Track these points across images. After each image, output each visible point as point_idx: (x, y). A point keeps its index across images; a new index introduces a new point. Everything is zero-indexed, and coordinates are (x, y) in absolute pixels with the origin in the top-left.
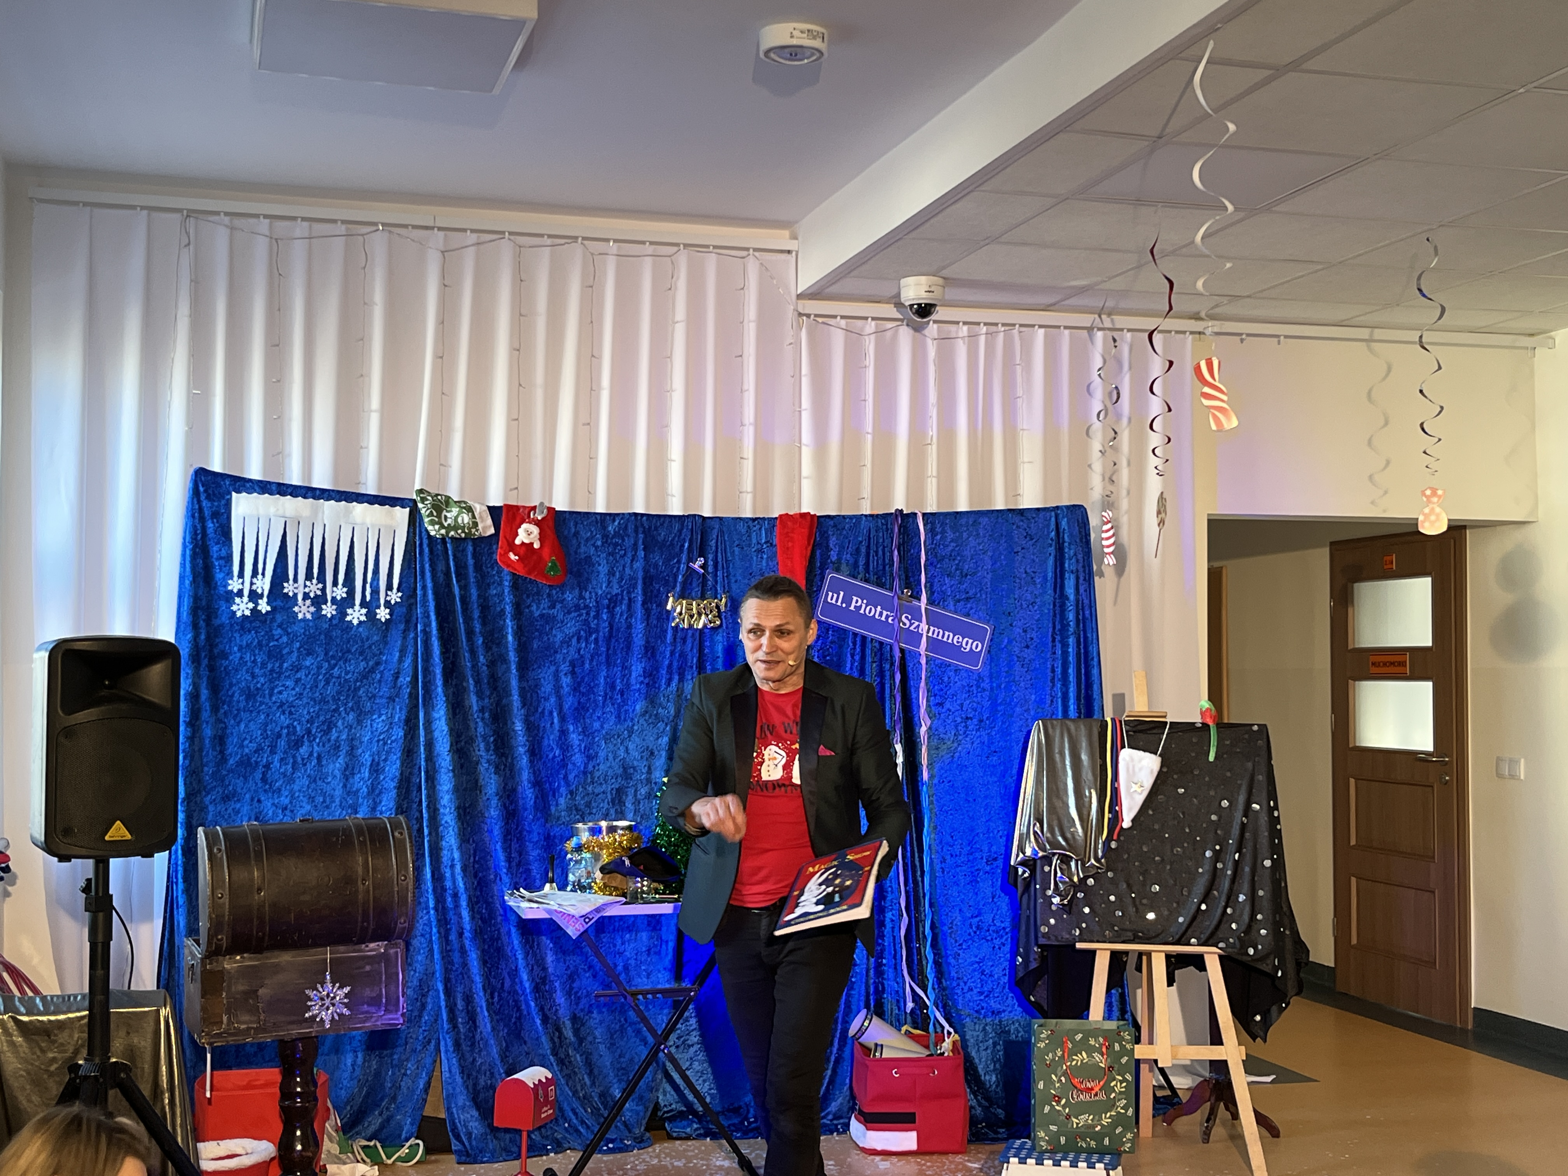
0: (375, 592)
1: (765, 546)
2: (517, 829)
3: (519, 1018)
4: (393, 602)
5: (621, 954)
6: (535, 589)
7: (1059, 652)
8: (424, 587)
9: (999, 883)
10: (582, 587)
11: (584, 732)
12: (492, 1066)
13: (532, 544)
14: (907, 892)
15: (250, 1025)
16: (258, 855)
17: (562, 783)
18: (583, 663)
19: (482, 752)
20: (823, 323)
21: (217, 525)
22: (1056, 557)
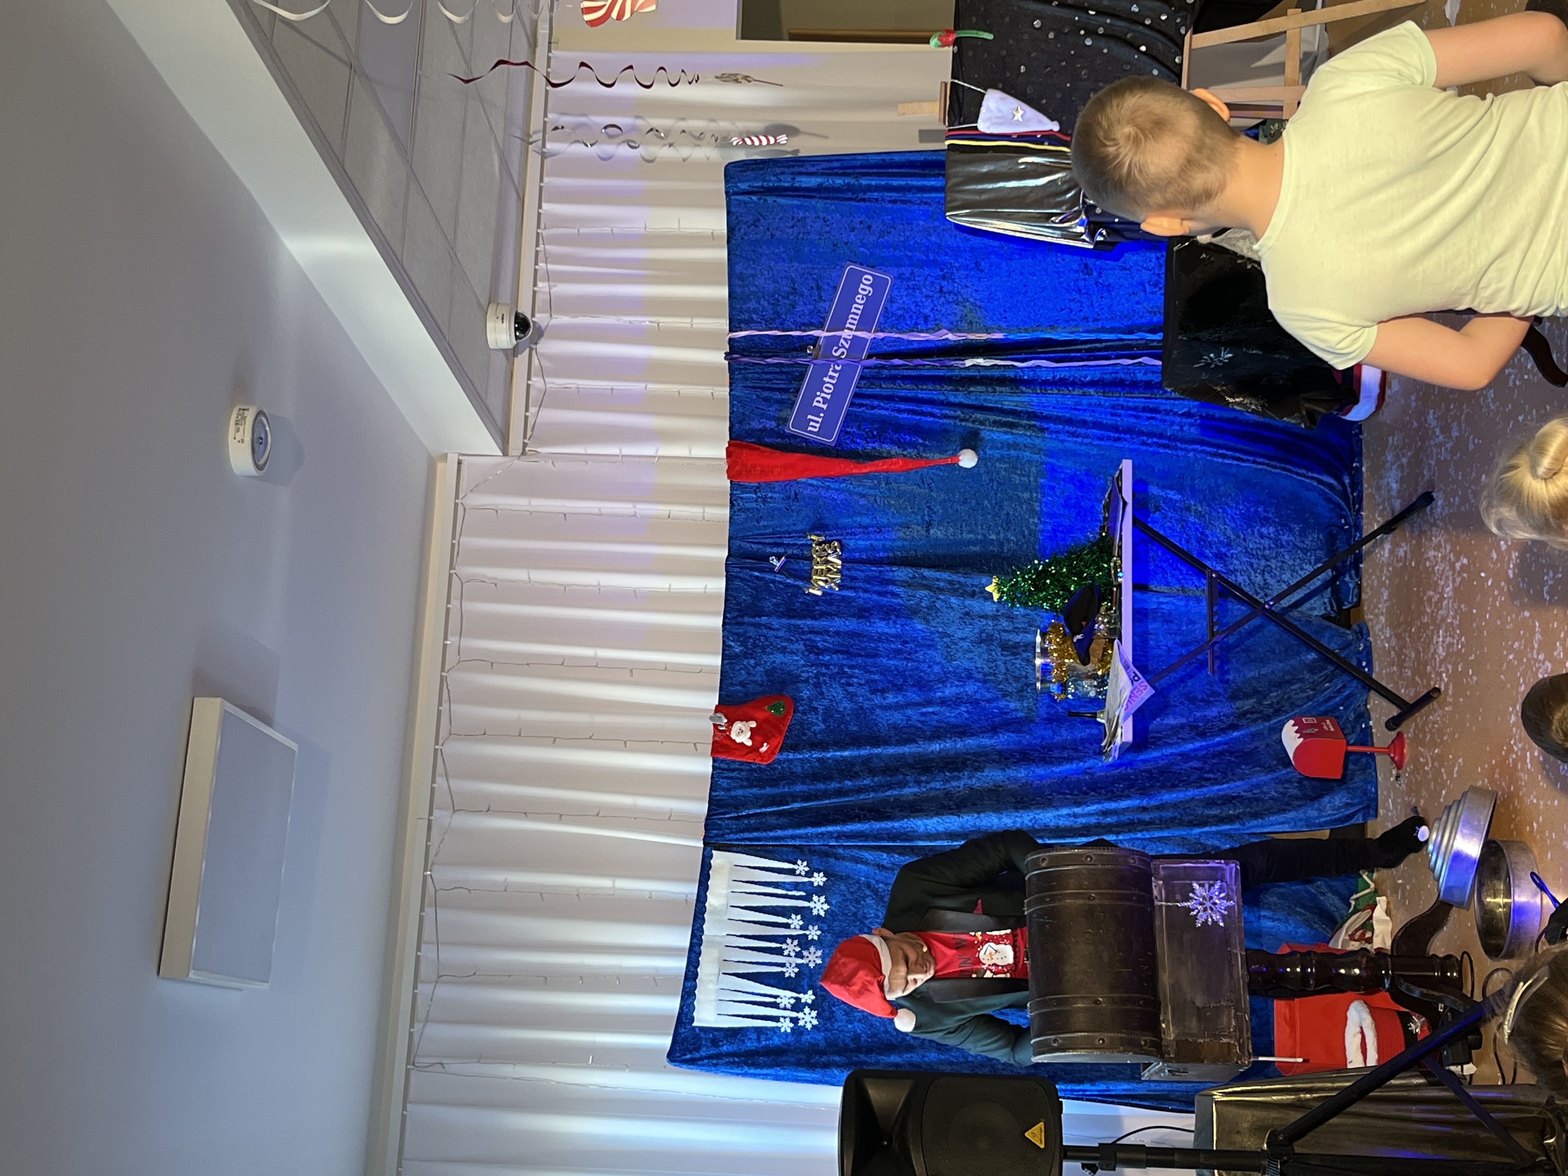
0: (796, 886)
1: (759, 494)
2: (1039, 752)
3: (1231, 753)
4: (807, 869)
5: (1169, 650)
6: (797, 727)
7: (876, 195)
8: (793, 837)
9: (1110, 262)
10: (796, 680)
11: (943, 682)
12: (1278, 781)
13: (751, 729)
14: (1117, 358)
15: (1233, 1015)
16: (1061, 1002)
17: (994, 705)
18: (875, 681)
19: (962, 783)
20: (533, 430)
21: (725, 1042)
22: (778, 196)
